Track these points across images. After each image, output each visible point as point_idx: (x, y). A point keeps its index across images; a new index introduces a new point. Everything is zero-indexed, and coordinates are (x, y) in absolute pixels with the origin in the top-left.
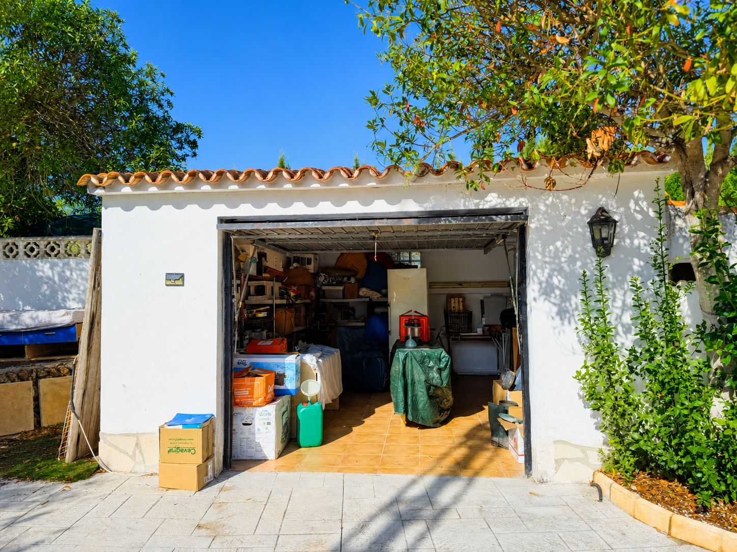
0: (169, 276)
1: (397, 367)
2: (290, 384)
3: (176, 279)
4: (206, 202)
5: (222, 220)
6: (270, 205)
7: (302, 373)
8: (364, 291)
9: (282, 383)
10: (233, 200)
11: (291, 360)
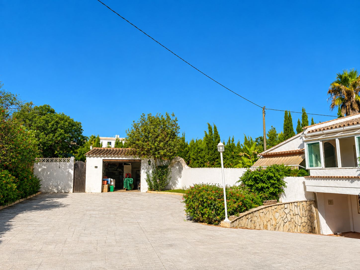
0: (95, 167)
1: (125, 181)
2: (109, 183)
3: (96, 167)
4: (101, 157)
5: (103, 160)
6: (106, 158)
7: (111, 182)
8: (118, 169)
9: (108, 182)
10: (105, 157)
11: (109, 179)
